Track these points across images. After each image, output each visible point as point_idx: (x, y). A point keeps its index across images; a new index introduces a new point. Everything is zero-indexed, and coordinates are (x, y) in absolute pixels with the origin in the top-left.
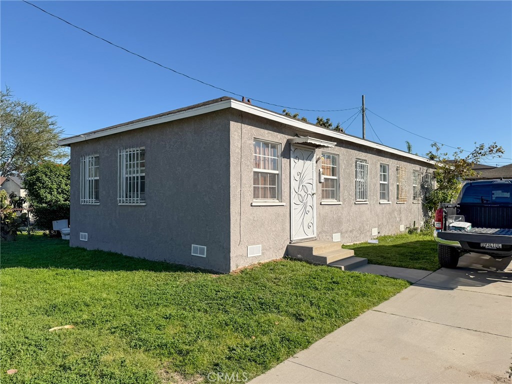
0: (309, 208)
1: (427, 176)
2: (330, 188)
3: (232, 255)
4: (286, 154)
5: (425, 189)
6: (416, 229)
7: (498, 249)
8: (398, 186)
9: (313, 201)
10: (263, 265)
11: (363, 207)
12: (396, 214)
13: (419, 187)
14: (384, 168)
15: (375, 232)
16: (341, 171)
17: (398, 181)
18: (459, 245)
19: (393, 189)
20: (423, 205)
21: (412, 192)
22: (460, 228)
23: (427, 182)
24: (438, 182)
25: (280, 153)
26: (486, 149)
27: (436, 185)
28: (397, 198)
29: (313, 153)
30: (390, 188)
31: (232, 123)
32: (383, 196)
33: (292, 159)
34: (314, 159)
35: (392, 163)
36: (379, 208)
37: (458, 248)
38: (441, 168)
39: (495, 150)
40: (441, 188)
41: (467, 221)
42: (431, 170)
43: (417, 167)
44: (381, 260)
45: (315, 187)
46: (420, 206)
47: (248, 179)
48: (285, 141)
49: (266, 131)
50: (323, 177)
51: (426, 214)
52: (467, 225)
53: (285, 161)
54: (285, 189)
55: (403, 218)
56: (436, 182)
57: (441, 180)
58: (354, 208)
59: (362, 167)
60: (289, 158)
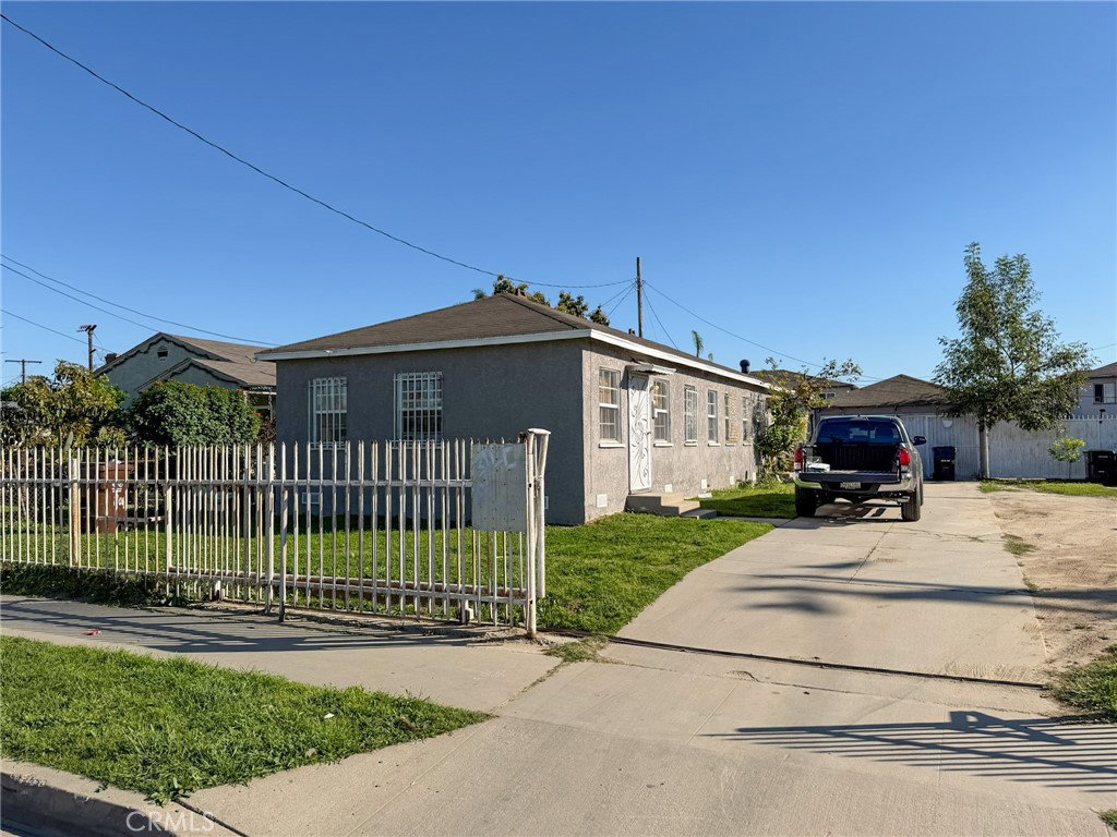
0: (644, 452)
1: (758, 406)
2: (662, 427)
3: (586, 504)
4: (625, 385)
5: (758, 425)
6: (749, 482)
7: (857, 489)
8: (727, 421)
9: (647, 442)
10: (611, 517)
11: (693, 450)
12: (725, 460)
13: (750, 421)
14: (711, 396)
15: (704, 483)
16: (672, 402)
17: (727, 414)
18: (820, 487)
19: (721, 425)
20: (755, 447)
21: (742, 429)
22: (819, 470)
23: (759, 414)
24: (773, 414)
25: (618, 382)
26: (838, 367)
27: (770, 419)
28: (727, 438)
29: (647, 380)
30: (719, 424)
31: (584, 351)
32: (712, 435)
33: (630, 390)
34: (648, 388)
35: (721, 388)
36: (708, 452)
37: (818, 490)
38: (778, 393)
39: (850, 369)
40: (778, 423)
41: (824, 462)
42: (764, 397)
43: (748, 393)
44: (731, 512)
45: (649, 426)
46: (752, 449)
47: (596, 414)
48: (622, 369)
49: (609, 358)
50: (657, 410)
51: (758, 463)
52: (826, 467)
53: (624, 392)
54: (625, 427)
55: (733, 467)
56: (770, 414)
57: (778, 412)
58: (685, 450)
59: (690, 395)
60: (627, 389)
